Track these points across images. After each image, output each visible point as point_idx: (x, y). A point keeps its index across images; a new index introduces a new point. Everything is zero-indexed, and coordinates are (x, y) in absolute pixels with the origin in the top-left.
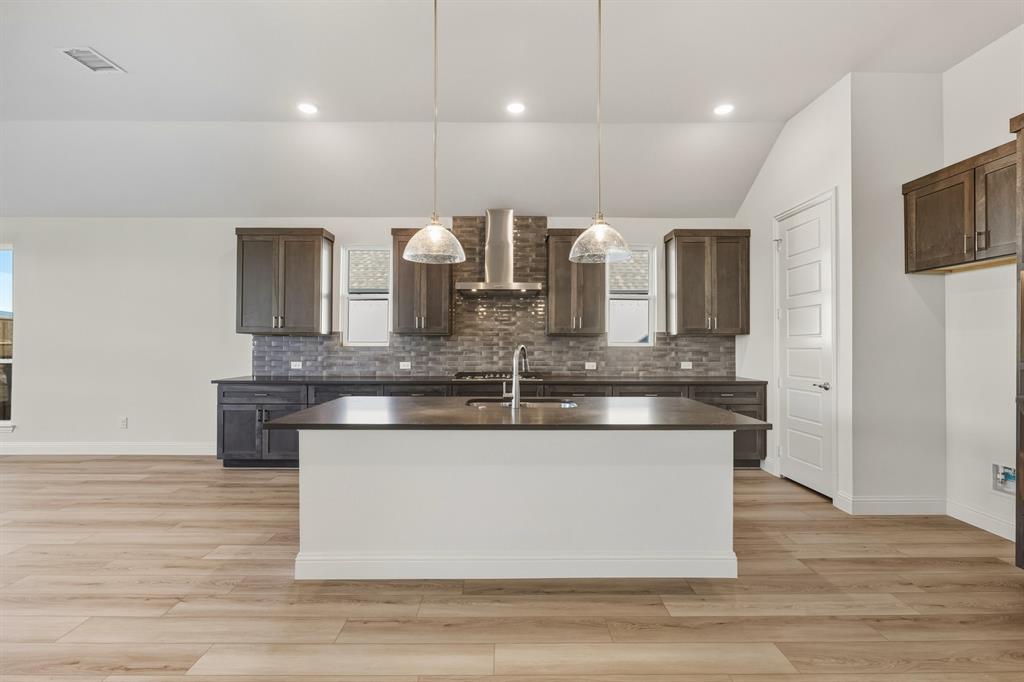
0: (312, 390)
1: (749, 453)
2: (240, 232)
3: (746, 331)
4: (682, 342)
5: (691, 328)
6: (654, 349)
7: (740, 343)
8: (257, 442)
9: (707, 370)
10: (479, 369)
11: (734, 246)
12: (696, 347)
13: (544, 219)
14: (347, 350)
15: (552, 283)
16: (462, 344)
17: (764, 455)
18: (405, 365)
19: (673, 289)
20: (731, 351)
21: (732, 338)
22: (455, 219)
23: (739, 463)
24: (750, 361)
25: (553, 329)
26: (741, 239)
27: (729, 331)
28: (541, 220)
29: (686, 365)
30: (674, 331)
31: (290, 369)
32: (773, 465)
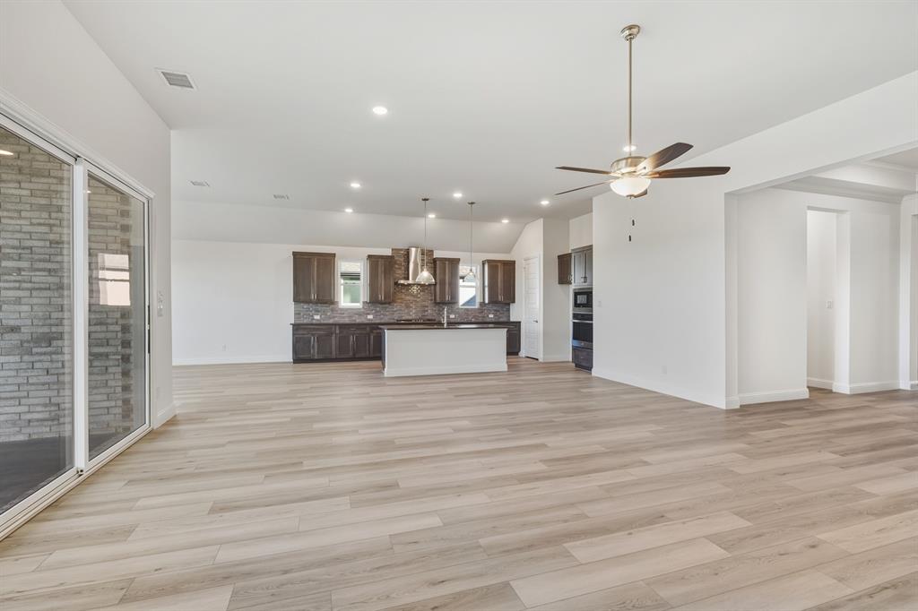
0: (337, 328)
1: (513, 347)
2: (295, 254)
3: (514, 302)
4: (490, 306)
5: (493, 301)
6: (478, 309)
7: (513, 307)
8: (312, 351)
9: (500, 318)
10: (404, 318)
11: (509, 266)
12: (495, 308)
13: (432, 251)
14: (342, 309)
15: (438, 281)
16: (396, 307)
17: (520, 350)
18: (370, 317)
19: (486, 283)
20: (509, 310)
21: (509, 304)
22: (392, 250)
23: (509, 353)
24: (516, 313)
25: (438, 300)
26: (513, 263)
27: (508, 302)
28: (431, 252)
29: (491, 316)
30: (487, 301)
31: (313, 319)
32: (523, 353)
